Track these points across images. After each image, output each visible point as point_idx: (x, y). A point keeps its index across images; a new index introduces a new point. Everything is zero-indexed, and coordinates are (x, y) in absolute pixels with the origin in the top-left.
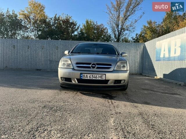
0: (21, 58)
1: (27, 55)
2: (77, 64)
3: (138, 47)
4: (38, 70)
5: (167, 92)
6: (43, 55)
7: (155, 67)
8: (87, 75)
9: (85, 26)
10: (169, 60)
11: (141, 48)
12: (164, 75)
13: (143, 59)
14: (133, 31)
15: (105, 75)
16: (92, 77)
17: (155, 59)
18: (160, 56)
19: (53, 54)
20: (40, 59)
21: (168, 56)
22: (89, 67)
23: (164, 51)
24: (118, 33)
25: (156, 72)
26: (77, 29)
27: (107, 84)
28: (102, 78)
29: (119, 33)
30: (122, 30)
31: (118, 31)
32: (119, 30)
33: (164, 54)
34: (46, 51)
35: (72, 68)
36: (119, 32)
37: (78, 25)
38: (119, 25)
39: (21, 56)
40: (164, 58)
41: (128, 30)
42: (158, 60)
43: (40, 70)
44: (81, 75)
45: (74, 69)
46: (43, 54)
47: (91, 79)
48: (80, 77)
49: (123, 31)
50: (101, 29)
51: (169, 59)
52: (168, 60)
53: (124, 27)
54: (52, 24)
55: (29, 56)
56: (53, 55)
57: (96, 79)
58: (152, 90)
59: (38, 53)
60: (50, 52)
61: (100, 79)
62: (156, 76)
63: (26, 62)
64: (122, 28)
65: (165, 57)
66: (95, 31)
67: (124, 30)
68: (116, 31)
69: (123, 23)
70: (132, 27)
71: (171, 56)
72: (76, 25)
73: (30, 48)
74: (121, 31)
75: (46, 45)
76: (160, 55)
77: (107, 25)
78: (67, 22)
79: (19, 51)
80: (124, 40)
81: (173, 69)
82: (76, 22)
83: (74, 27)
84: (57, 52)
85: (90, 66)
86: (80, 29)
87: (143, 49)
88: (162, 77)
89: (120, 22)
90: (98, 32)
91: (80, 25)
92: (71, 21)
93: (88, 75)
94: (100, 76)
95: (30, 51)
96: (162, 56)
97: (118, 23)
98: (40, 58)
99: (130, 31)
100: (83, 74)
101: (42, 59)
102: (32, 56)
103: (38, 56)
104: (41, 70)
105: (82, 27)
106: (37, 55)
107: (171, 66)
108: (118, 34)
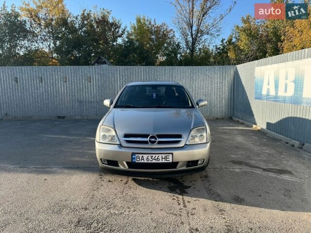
0: (30, 99)
1: (40, 93)
2: (126, 136)
3: (225, 73)
4: (59, 117)
5: (271, 166)
6: (67, 93)
7: (253, 109)
8: (142, 157)
9: (135, 28)
10: (276, 101)
11: (231, 75)
12: (268, 124)
13: (234, 93)
14: (218, 35)
15: (172, 154)
16: (151, 160)
17: (254, 95)
18: (261, 92)
19: (83, 89)
20: (62, 100)
21: (274, 94)
22: (146, 142)
23: (269, 85)
24: (191, 39)
25: (255, 117)
26: (122, 34)
27: (176, 168)
28: (167, 159)
29: (193, 39)
30: (198, 33)
31: (192, 35)
32: (194, 33)
33: (268, 90)
34: (72, 85)
35: (118, 143)
36: (194, 36)
37: (123, 27)
38: (192, 26)
39: (30, 95)
40: (267, 96)
41: (208, 33)
42: (259, 97)
43: (63, 117)
44: (134, 157)
45: (120, 145)
46: (67, 90)
47: (150, 162)
48: (132, 160)
49: (199, 35)
50: (163, 32)
51: (276, 99)
52: (274, 101)
53: (201, 28)
54: (77, 26)
55: (43, 94)
56: (83, 91)
57: (157, 162)
58: (247, 164)
59: (59, 89)
60: (77, 86)
61: (164, 161)
62: (256, 124)
63: (39, 105)
64: (198, 29)
65: (269, 95)
66: (153, 37)
67: (202, 33)
68: (188, 35)
69: (200, 22)
70: (216, 29)
71: (279, 95)
72: (119, 27)
73: (43, 81)
74: (197, 36)
75: (71, 75)
76: (261, 89)
77: (173, 25)
78: (103, 22)
79: (26, 86)
80: (202, 51)
81: (283, 116)
82: (119, 22)
83: (117, 30)
84: (91, 85)
85: (148, 139)
86: (126, 33)
87: (234, 76)
88: (264, 127)
89: (195, 19)
90: (158, 38)
91: (126, 27)
92: (111, 21)
93: (144, 155)
94: (164, 157)
95: (45, 85)
96: (264, 92)
97: (191, 21)
98: (62, 98)
99: (212, 34)
100: (136, 155)
101: (65, 99)
102: (48, 94)
103: (59, 95)
104: (65, 118)
105: (129, 29)
106: (56, 93)
107: (278, 112)
108: (193, 41)
